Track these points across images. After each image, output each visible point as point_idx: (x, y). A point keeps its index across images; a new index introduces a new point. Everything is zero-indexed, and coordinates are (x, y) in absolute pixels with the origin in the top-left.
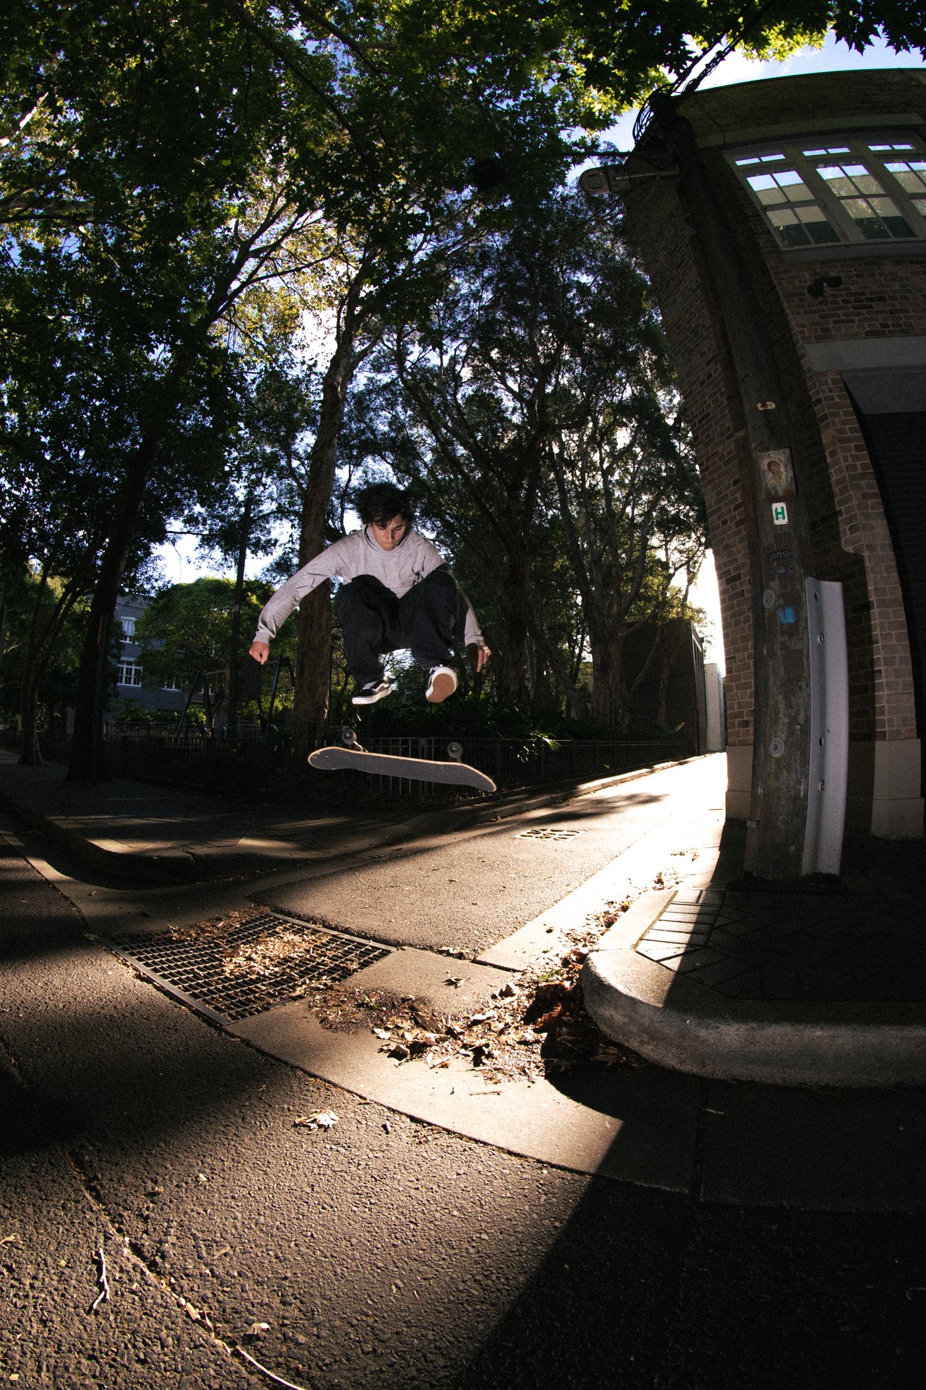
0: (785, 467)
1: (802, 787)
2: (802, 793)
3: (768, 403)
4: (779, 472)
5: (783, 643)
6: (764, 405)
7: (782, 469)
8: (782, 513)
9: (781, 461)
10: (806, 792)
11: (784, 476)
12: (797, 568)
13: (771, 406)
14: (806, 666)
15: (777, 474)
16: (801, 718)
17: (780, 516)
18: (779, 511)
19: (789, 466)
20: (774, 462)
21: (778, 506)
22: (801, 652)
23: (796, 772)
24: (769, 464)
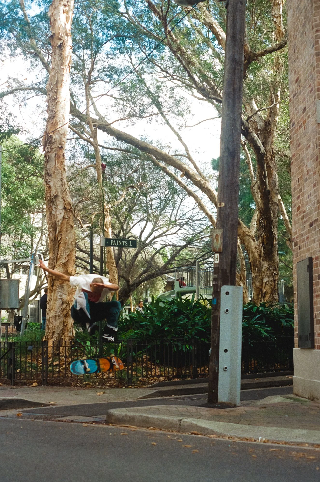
2: (217, 371)
5: (213, 312)
6: (220, 204)
7: (219, 239)
9: (220, 234)
11: (219, 242)
12: (219, 282)
14: (218, 322)
15: (217, 240)
16: (216, 341)
19: (222, 238)
20: (218, 234)
21: (217, 255)
22: (217, 316)
23: (215, 362)
24: (216, 236)
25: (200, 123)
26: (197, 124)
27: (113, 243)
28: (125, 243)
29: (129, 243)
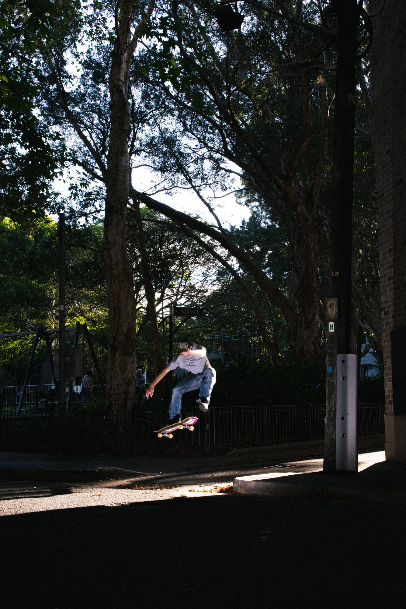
0: (336, 306)
1: (334, 435)
2: (334, 438)
3: (336, 272)
4: (333, 309)
5: (328, 380)
6: (334, 274)
7: (334, 307)
8: (332, 327)
9: (334, 303)
10: (335, 437)
11: (334, 311)
12: (335, 350)
13: (337, 274)
14: (335, 390)
15: (332, 309)
16: (333, 409)
17: (332, 328)
18: (332, 326)
19: (337, 306)
20: (332, 303)
21: (331, 324)
22: (333, 384)
23: (331, 430)
24: (330, 304)
25: (228, 194)
26: (226, 195)
27: (181, 312)
28: (192, 312)
29: (196, 312)
